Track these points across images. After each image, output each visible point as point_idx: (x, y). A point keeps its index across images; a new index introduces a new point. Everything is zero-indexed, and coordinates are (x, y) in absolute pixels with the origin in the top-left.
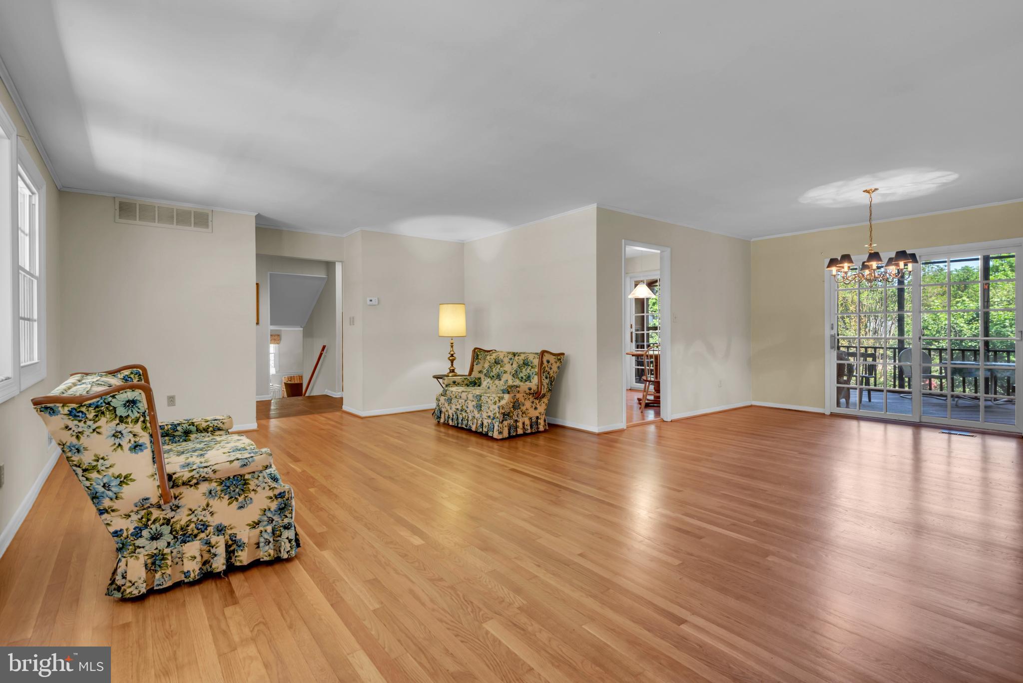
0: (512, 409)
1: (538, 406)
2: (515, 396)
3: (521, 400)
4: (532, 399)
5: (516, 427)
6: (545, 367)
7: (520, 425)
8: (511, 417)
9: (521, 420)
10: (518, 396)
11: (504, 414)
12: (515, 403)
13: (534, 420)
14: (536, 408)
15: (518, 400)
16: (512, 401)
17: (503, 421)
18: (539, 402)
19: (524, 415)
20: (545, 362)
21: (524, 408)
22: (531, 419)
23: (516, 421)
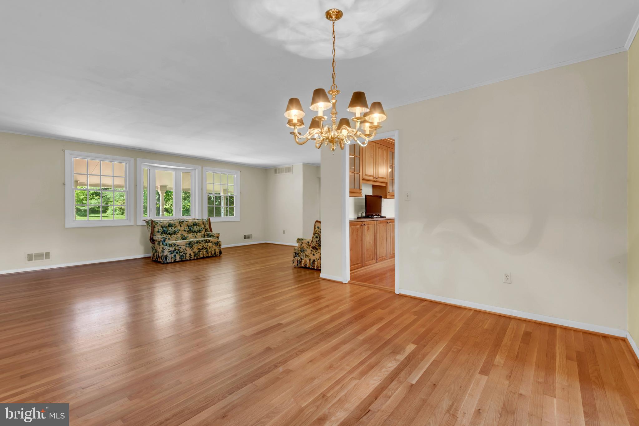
0: (300, 252)
1: (315, 254)
2: (302, 245)
3: (305, 248)
4: (311, 249)
5: (301, 262)
6: (316, 231)
7: (303, 261)
8: (299, 256)
9: (304, 258)
10: (303, 245)
11: (295, 253)
12: (301, 249)
13: (312, 261)
14: (314, 255)
15: (303, 247)
16: (300, 247)
17: (295, 257)
18: (316, 252)
19: (307, 257)
20: (316, 228)
21: (307, 253)
22: (310, 260)
23: (301, 259)
